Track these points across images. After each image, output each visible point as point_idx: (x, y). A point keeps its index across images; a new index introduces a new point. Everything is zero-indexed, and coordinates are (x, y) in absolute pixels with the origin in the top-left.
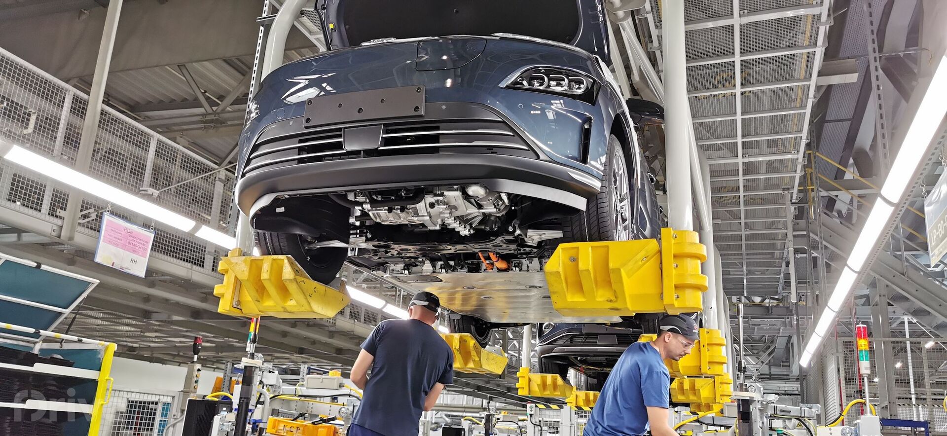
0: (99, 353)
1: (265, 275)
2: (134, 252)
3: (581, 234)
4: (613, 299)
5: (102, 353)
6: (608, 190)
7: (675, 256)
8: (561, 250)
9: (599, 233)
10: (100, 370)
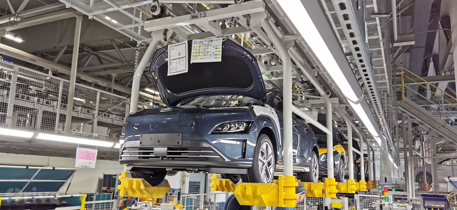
0: (80, 198)
1: (134, 187)
2: (90, 159)
3: (247, 180)
4: (261, 203)
5: (81, 198)
6: (256, 164)
7: (284, 187)
8: (240, 186)
9: (254, 180)
10: (81, 205)
